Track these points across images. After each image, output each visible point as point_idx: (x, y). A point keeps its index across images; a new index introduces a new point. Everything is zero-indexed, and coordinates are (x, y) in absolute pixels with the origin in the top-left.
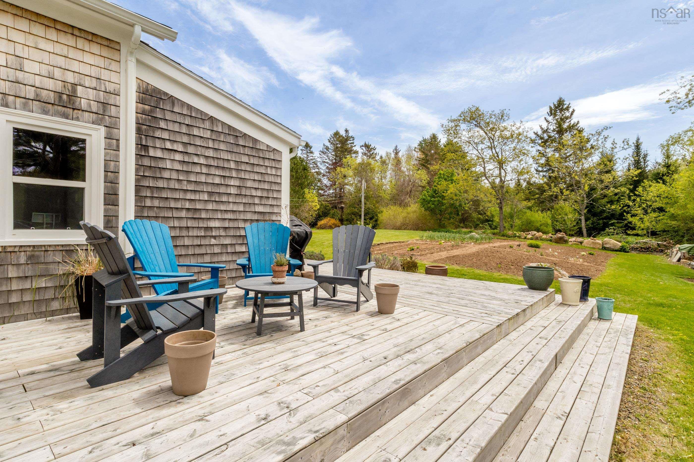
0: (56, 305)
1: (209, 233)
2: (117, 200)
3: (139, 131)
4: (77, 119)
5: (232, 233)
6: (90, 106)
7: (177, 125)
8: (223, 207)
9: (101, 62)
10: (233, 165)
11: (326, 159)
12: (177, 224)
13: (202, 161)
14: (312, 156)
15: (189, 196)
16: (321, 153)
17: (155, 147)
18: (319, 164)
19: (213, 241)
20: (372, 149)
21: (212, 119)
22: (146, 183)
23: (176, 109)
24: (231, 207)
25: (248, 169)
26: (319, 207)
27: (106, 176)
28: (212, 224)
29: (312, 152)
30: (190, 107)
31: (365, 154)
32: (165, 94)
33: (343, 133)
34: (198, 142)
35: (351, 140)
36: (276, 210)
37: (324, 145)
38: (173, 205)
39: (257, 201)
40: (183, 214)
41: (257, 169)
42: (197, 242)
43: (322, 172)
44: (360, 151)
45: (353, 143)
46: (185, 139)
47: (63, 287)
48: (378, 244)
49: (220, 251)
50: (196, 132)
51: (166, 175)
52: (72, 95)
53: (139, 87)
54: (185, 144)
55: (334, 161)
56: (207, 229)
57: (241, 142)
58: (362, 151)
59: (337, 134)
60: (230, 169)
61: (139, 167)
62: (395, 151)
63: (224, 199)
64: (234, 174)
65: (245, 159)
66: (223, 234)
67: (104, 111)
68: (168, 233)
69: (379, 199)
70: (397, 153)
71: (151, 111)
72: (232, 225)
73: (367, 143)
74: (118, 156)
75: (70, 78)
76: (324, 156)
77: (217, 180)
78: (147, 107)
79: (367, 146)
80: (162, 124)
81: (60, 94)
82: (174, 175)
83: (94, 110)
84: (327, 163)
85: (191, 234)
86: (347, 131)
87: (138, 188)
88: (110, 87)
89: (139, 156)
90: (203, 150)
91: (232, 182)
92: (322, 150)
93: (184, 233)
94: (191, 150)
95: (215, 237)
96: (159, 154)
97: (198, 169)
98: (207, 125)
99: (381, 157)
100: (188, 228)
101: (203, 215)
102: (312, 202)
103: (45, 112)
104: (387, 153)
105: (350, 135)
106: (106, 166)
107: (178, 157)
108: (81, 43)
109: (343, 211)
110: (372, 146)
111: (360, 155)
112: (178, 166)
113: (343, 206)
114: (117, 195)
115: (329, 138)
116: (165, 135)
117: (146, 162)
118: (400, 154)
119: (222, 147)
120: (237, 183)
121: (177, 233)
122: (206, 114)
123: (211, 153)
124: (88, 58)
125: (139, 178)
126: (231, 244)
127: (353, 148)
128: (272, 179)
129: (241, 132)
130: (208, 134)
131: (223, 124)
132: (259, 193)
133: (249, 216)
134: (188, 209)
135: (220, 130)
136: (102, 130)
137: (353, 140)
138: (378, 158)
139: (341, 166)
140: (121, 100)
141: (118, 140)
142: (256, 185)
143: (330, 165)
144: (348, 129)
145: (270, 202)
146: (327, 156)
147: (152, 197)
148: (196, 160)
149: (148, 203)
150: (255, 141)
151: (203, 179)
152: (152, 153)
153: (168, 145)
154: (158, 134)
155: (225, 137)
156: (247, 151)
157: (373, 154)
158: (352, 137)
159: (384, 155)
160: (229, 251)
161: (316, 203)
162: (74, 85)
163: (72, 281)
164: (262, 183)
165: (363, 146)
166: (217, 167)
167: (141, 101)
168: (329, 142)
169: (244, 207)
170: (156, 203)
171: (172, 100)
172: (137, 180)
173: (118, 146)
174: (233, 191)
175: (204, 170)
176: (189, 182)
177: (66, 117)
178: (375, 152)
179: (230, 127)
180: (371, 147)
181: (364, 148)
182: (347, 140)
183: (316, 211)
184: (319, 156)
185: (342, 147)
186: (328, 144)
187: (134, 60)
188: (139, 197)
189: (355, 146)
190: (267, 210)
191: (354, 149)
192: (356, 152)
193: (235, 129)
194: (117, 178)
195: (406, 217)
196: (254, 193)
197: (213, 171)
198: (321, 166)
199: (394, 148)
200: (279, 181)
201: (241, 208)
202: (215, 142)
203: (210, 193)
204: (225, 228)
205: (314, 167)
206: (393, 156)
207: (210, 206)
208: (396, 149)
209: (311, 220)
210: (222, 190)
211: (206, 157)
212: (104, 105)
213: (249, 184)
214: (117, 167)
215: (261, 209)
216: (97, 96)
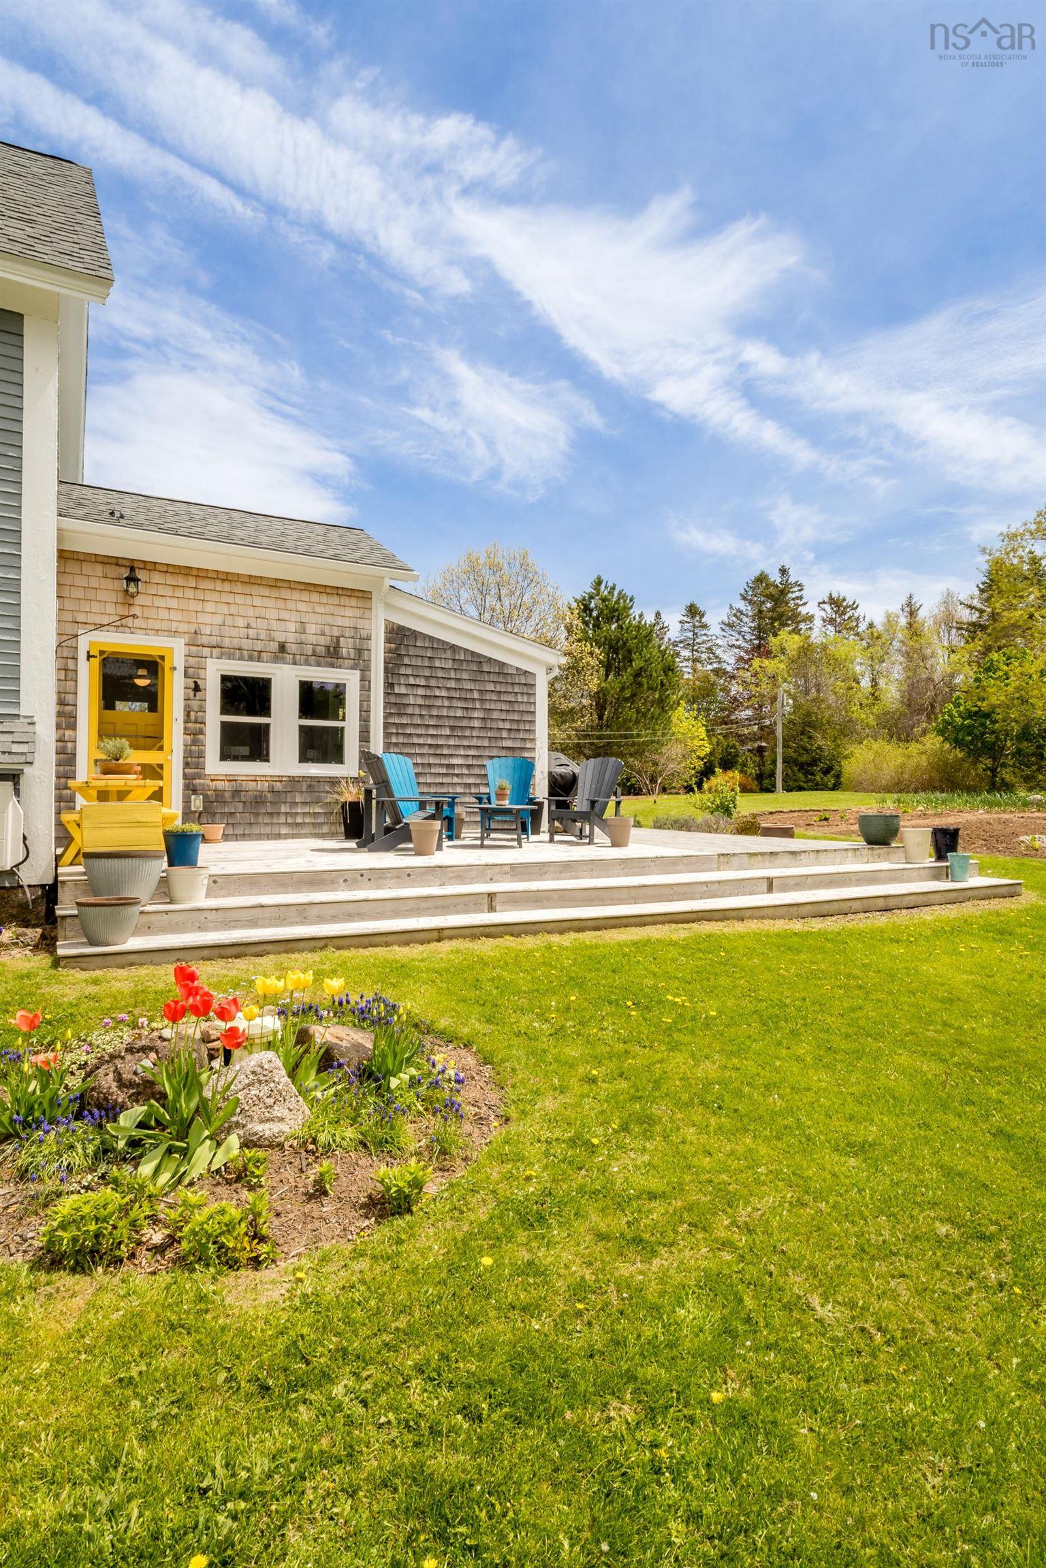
0: (325, 829)
1: (451, 771)
2: (369, 737)
3: (386, 669)
4: (340, 667)
5: (476, 771)
6: (349, 653)
7: (419, 659)
8: (466, 743)
9: (357, 613)
10: (476, 695)
11: (737, 640)
12: (419, 760)
13: (444, 693)
14: (705, 635)
15: (432, 731)
16: (724, 627)
17: (399, 684)
18: (718, 652)
19: (455, 780)
20: (847, 607)
21: (454, 648)
22: (392, 720)
23: (419, 644)
24: (474, 742)
25: (494, 698)
26: (708, 750)
27: (360, 715)
28: (455, 761)
29: (704, 626)
30: (431, 639)
31: (832, 621)
32: (409, 629)
33: (775, 577)
34: (440, 674)
35: (793, 592)
36: (528, 745)
37: (731, 607)
38: (416, 740)
39: (504, 734)
40: (425, 750)
41: (505, 697)
42: (439, 780)
43: (729, 669)
44: (819, 614)
45: (801, 598)
46: (427, 673)
47: (331, 813)
49: (462, 791)
50: (438, 664)
51: (410, 710)
52: (337, 647)
53: (386, 628)
54: (427, 678)
55: (756, 642)
56: (449, 766)
57: (486, 668)
58: (823, 614)
59: (761, 579)
60: (474, 699)
61: (387, 704)
62: (907, 609)
63: (467, 733)
64: (478, 706)
65: (491, 687)
66: (465, 771)
67: (359, 656)
68: (413, 771)
70: (912, 614)
71: (397, 649)
72: (475, 762)
73: (835, 595)
74: (370, 696)
75: (336, 633)
76: (732, 633)
77: (459, 713)
78: (393, 645)
79: (835, 602)
80: (406, 661)
81: (328, 648)
82: (417, 711)
83: (352, 657)
84: (739, 647)
85: (433, 771)
86: (783, 571)
87: (386, 725)
88: (364, 634)
89: (387, 694)
90: (445, 681)
91: (476, 714)
92: (726, 620)
94: (433, 683)
95: (457, 775)
96: (403, 690)
97: (439, 703)
98: (449, 654)
99: (871, 626)
100: (430, 764)
101: (445, 752)
102: (693, 739)
103: (319, 665)
104: (888, 616)
105: (792, 580)
106: (361, 706)
107: (421, 692)
108: (342, 600)
109: (762, 757)
110: (849, 601)
111: (818, 622)
112: (420, 701)
113: (764, 744)
114: (369, 732)
115: (743, 592)
116: (409, 671)
117: (393, 699)
118: (922, 614)
119: (465, 676)
120: (481, 715)
121: (420, 770)
122: (448, 643)
123: (452, 684)
124: (349, 612)
125: (387, 715)
126: (475, 784)
127: (799, 610)
128: (523, 708)
129: (485, 657)
130: (449, 664)
131: (466, 650)
132: (507, 726)
133: (495, 753)
134: (430, 745)
135: (462, 658)
136: (358, 673)
137: (800, 590)
138: (863, 627)
139: (768, 654)
140: (373, 644)
141: (370, 681)
142: (504, 716)
143: (746, 652)
144: (787, 567)
145: (522, 735)
146: (740, 633)
147: (397, 734)
148: (437, 693)
149: (394, 740)
150: (502, 665)
151: (445, 712)
152: (398, 690)
153: (412, 681)
154: (403, 671)
155: (468, 665)
156: (492, 677)
157: (850, 618)
158: (796, 584)
159: (879, 621)
160: (473, 791)
161: (703, 740)
162: (338, 638)
163: (337, 809)
164: (511, 713)
165: (824, 602)
166: (459, 699)
167: (388, 641)
168: (744, 598)
169: (490, 741)
170: (401, 740)
171: (415, 634)
172: (385, 718)
173: (370, 687)
174: (476, 724)
175: (446, 703)
176: (431, 716)
177: (332, 666)
178: (856, 615)
179: (472, 653)
180: (845, 604)
181: (827, 607)
182: (783, 593)
183: (702, 759)
184: (718, 632)
185: (773, 610)
186: (741, 605)
187: (383, 605)
188: (387, 735)
189: (805, 604)
190: (518, 744)
191: (803, 610)
192: (809, 618)
193: (479, 655)
194: (369, 716)
195: (903, 765)
196: (501, 725)
197: (455, 703)
198: (725, 657)
199: (904, 600)
200: (532, 710)
201: (486, 743)
202: (458, 672)
203: (452, 728)
204: (469, 766)
205: (709, 659)
206: (903, 621)
207: (452, 742)
208: (909, 604)
209: (689, 776)
210: (465, 723)
211: (448, 689)
212: (359, 651)
213: (496, 715)
214: (369, 706)
215: (509, 744)
216: (354, 643)
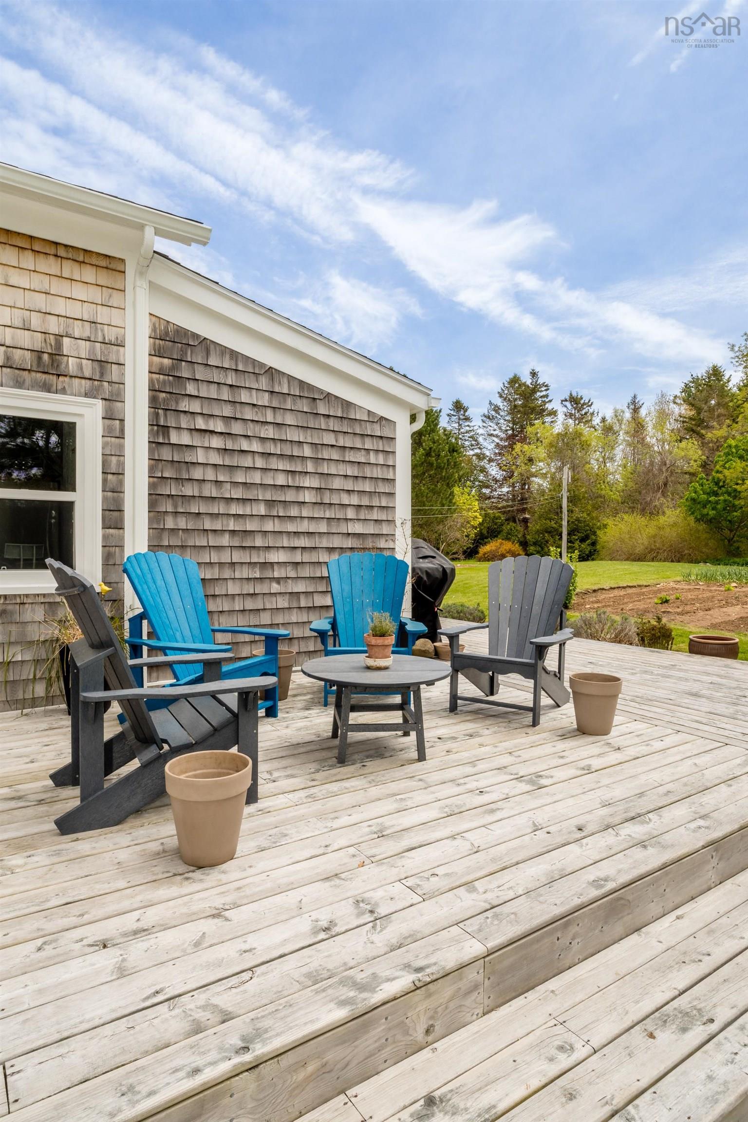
1: (268, 574)
2: (122, 520)
3: (154, 403)
4: (64, 391)
5: (306, 572)
6: (81, 367)
7: (214, 387)
8: (291, 527)
9: (95, 294)
10: (307, 451)
11: (495, 430)
12: (214, 558)
13: (256, 446)
14: (468, 426)
15: (234, 509)
16: (483, 418)
17: (179, 428)
18: (481, 439)
19: (275, 588)
20: (584, 404)
21: (271, 372)
22: (165, 490)
23: (212, 361)
24: (304, 526)
25: (335, 456)
26: (481, 520)
27: (105, 481)
28: (273, 557)
29: (467, 419)
30: (234, 355)
31: (571, 415)
32: (195, 336)
33: (527, 380)
34: (249, 414)
35: (541, 391)
36: (385, 529)
37: (491, 403)
38: (208, 524)
39: (351, 514)
40: (225, 540)
41: (350, 456)
42: (249, 589)
43: (488, 453)
45: (547, 396)
46: (227, 411)
47: (45, 661)
48: (594, 591)
49: (286, 605)
50: (244, 397)
51: (197, 474)
52: (56, 354)
53: (154, 329)
54: (227, 419)
55: (510, 432)
56: (265, 565)
57: (322, 409)
58: (565, 409)
59: (515, 381)
60: (303, 458)
61: (155, 462)
62: (632, 407)
63: (294, 512)
64: (310, 467)
65: (329, 439)
66: (292, 574)
67: (102, 374)
68: (197, 574)
69: (599, 503)
70: (636, 410)
71: (173, 367)
72: (306, 558)
73: (574, 394)
74: (121, 447)
75: (53, 326)
76: (491, 424)
77: (281, 480)
78: (166, 362)
79: (575, 400)
80: (191, 389)
81: (40, 353)
82: (210, 475)
83: (87, 374)
84: (497, 436)
85: (238, 575)
86: (534, 374)
87: (154, 498)
88: (111, 334)
89: (154, 445)
90: (257, 427)
91: (307, 482)
92: (486, 413)
93: (227, 573)
94: (237, 428)
95: (278, 580)
96: (185, 439)
97: (247, 462)
98: (263, 383)
99: (604, 420)
100: (233, 564)
101: (259, 542)
102: (469, 510)
104: (616, 411)
105: (540, 381)
106: (105, 463)
107: (216, 442)
108: (69, 269)
109: (527, 527)
110: (585, 399)
111: (561, 417)
112: (215, 459)
113: (527, 516)
114: (121, 511)
115: (500, 391)
116: (195, 407)
117: (166, 454)
118: (643, 412)
119: (290, 419)
120: (315, 482)
121: (213, 573)
122: (262, 365)
123: (269, 432)
124: (79, 292)
125: (156, 481)
126: (306, 593)
127: (547, 406)
128: (378, 473)
129: (321, 391)
130: (265, 399)
131: (291, 378)
132: (355, 500)
133: (337, 542)
134: (233, 532)
135: (285, 391)
136: (99, 406)
137: (546, 390)
138: (596, 421)
139: (523, 440)
140: (127, 355)
141: (122, 421)
142: (349, 485)
143: (501, 439)
144: (536, 370)
145: (375, 515)
146: (497, 424)
147: (176, 513)
148: (245, 445)
149: (170, 523)
150: (347, 405)
151: (257, 478)
152: (174, 438)
153: (200, 423)
154: (184, 405)
155: (294, 403)
156: (333, 424)
157: (586, 414)
158: (544, 385)
159: (609, 414)
160: (303, 604)
161: (475, 511)
162: (59, 337)
163: (55, 653)
164: (360, 481)
165: (566, 400)
166: (281, 456)
167: (157, 352)
168: (501, 396)
169: (329, 525)
170: (182, 523)
171: (206, 345)
172: (152, 486)
173: (122, 430)
174: (308, 497)
175: (260, 463)
176: (235, 484)
177: (48, 389)
178: (591, 411)
179: (302, 383)
180: (582, 402)
181: (568, 404)
182: (534, 391)
183: (476, 528)
184: (481, 424)
185: (524, 406)
186: (499, 402)
187: (146, 285)
188: (155, 514)
189: (550, 401)
190: (370, 529)
191: (549, 406)
192: (553, 413)
193: (311, 387)
194: (121, 483)
195: (654, 536)
196: (345, 499)
197: (274, 464)
198: (485, 444)
199: (629, 400)
200: (390, 476)
201: (323, 528)
202: (278, 412)
203: (270, 503)
204: (296, 564)
205: (472, 445)
206: (628, 415)
207: (269, 526)
208: (634, 402)
209: (467, 544)
210: (290, 496)
211: (263, 440)
212: (102, 364)
213: (337, 484)
214: (121, 465)
215: (358, 528)
216: (92, 350)
